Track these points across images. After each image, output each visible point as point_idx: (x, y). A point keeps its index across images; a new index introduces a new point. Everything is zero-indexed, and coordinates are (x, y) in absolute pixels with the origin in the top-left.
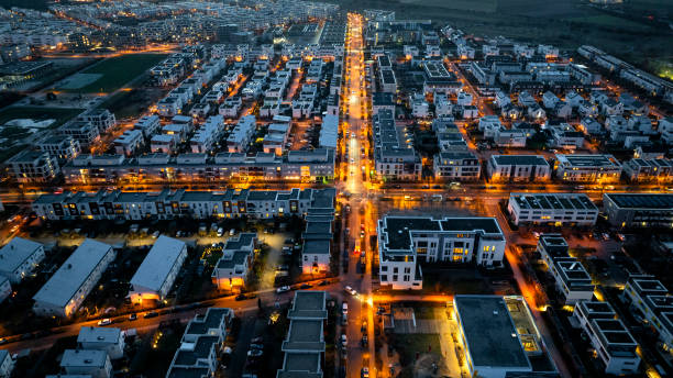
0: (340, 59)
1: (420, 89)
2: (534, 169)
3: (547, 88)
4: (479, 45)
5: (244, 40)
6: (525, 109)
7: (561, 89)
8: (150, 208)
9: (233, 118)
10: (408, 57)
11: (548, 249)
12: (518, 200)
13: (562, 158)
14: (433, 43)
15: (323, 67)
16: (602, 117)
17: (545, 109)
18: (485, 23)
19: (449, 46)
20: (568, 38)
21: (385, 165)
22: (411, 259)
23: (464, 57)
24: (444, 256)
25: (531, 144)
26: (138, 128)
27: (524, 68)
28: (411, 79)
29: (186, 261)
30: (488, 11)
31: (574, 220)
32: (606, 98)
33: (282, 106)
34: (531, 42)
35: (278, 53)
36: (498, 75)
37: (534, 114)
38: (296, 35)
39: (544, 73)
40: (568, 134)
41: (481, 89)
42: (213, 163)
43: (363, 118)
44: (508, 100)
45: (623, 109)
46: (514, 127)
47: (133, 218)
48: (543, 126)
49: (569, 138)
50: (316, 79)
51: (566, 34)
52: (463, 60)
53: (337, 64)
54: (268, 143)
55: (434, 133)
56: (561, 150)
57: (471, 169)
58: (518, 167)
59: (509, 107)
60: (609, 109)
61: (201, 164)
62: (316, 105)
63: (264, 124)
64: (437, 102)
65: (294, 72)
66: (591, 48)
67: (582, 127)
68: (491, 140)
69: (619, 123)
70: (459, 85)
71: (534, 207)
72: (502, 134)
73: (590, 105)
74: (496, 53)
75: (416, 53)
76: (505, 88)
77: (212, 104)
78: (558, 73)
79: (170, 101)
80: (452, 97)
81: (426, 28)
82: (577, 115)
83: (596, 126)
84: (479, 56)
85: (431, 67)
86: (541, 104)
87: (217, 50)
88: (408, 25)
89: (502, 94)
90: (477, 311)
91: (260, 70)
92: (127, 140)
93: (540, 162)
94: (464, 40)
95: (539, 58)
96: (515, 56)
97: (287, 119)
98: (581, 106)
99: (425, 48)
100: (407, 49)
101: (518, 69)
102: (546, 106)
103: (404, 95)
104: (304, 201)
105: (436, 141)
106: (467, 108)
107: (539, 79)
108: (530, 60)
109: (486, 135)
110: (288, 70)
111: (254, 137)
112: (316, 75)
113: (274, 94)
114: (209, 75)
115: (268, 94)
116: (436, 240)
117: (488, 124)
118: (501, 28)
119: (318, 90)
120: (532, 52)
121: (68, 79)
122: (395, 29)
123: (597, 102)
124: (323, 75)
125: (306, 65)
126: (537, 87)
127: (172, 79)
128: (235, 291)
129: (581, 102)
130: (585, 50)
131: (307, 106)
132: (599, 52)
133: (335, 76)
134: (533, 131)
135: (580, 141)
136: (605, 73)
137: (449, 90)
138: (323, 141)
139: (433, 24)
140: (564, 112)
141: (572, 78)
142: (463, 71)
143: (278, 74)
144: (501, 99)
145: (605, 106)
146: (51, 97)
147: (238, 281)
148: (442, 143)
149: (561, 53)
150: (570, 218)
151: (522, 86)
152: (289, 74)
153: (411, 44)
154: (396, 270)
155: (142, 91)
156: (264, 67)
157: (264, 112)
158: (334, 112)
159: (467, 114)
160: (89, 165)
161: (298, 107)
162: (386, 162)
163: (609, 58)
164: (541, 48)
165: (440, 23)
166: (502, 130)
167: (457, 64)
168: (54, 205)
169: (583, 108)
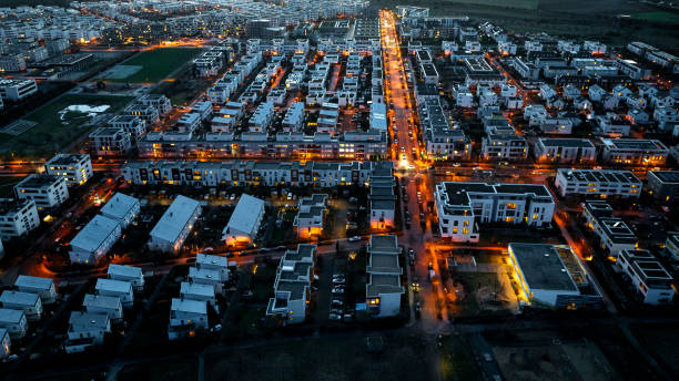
0: (378, 53)
1: (462, 82)
2: (580, 150)
3: (593, 82)
4: (520, 42)
5: (278, 35)
6: (572, 101)
7: (608, 83)
8: (225, 175)
9: (281, 106)
10: (447, 52)
11: (593, 213)
12: (565, 174)
13: (608, 143)
14: (472, 38)
15: (361, 62)
16: (650, 109)
17: (590, 101)
18: (526, 20)
19: (488, 42)
20: (617, 35)
21: (436, 145)
22: (469, 213)
23: (505, 53)
24: (497, 216)
25: (577, 131)
26: (196, 111)
27: (569, 63)
28: (451, 73)
29: (265, 217)
30: (529, 7)
31: (618, 193)
32: (655, 91)
33: (327, 96)
34: (577, 39)
35: (313, 48)
36: (542, 70)
37: (580, 105)
38: (327, 31)
39: (591, 68)
40: (614, 122)
41: (524, 83)
42: (275, 140)
43: (407, 107)
44: (553, 92)
45: (673, 101)
46: (559, 116)
47: (210, 184)
48: (589, 117)
49: (614, 127)
50: (356, 72)
51: (615, 31)
52: (505, 56)
53: (375, 58)
54: (321, 125)
55: (480, 121)
56: (607, 137)
57: (519, 150)
58: (564, 149)
59: (555, 98)
60: (658, 101)
61: (263, 142)
62: (359, 95)
63: (312, 111)
64: (481, 94)
65: (332, 66)
66: (641, 44)
67: (629, 117)
68: (536, 128)
69: (668, 113)
70: (502, 78)
71: (580, 180)
72: (548, 122)
73: (638, 97)
74: (540, 49)
75: (456, 48)
76: (550, 81)
77: (258, 93)
78: (605, 68)
79: (219, 89)
80: (496, 89)
81: (464, 25)
82: (623, 107)
83: (644, 117)
84: (521, 52)
85: (472, 62)
86: (587, 97)
87: (253, 44)
88: (444, 21)
89: (547, 87)
90: (531, 254)
91: (298, 63)
92: (189, 121)
93: (587, 145)
94: (505, 37)
95: (584, 53)
96: (559, 53)
97: (335, 106)
98: (629, 99)
99: (464, 44)
100: (445, 44)
101: (563, 64)
102: (593, 99)
103: (446, 87)
104: (365, 172)
105: (482, 127)
106: (512, 99)
107: (585, 74)
108: (575, 56)
109: (531, 123)
110: (326, 63)
111: (305, 122)
112: (355, 68)
113: (317, 85)
114: (249, 67)
115: (310, 84)
116: (491, 201)
117: (534, 113)
118: (544, 25)
119: (359, 82)
120: (578, 48)
121: (111, 70)
122: (431, 25)
123: (646, 96)
124: (362, 68)
125: (344, 59)
126: (582, 81)
127: (214, 71)
128: (313, 238)
129: (628, 95)
130: (636, 47)
131: (351, 96)
132: (651, 48)
133: (375, 69)
134: (579, 121)
135: (626, 129)
136: (656, 68)
137: (492, 83)
138: (373, 125)
139: (470, 21)
140: (610, 103)
141: (620, 72)
142: (505, 67)
143: (318, 67)
144: (546, 91)
145: (654, 99)
146: (100, 86)
147: (316, 231)
148: (489, 129)
149: (609, 49)
150: (615, 191)
151: (567, 80)
152: (328, 67)
153: (449, 40)
154: (456, 223)
155: (185, 82)
156: (301, 61)
157: (311, 101)
158: (379, 101)
159: (512, 105)
160: (161, 140)
161: (343, 96)
162: (436, 142)
163: (660, 54)
164: (588, 44)
165: (477, 19)
166: (547, 118)
167: (498, 60)
168: (141, 170)
169: (630, 100)
